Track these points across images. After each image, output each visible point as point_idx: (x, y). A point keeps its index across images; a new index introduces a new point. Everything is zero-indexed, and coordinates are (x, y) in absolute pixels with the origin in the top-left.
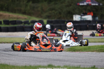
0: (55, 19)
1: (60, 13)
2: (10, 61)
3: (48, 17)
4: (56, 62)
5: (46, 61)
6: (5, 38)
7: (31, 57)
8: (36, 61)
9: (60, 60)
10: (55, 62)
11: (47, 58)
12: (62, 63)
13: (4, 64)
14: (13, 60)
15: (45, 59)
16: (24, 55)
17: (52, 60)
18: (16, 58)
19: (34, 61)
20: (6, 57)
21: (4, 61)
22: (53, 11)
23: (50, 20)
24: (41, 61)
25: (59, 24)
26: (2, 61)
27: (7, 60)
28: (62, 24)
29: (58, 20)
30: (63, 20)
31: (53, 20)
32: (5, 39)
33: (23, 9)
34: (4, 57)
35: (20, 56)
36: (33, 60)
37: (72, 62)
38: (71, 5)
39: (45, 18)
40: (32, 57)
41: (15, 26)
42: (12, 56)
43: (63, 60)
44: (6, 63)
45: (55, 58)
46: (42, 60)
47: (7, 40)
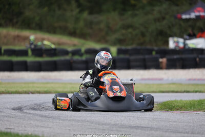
0: (134, 46)
1: (143, 35)
2: (44, 129)
3: (120, 41)
4: (135, 130)
5: (114, 129)
6: (33, 83)
7: (85, 121)
8: (95, 129)
9: (142, 127)
10: (132, 130)
11: (117, 123)
12: (147, 132)
13: (31, 134)
14: (50, 128)
15: (114, 125)
16: (71, 116)
17: (126, 127)
18: (57, 122)
19: (91, 129)
20: (37, 120)
21: (33, 129)
22: (130, 30)
23: (123, 47)
24: (104, 130)
25: (141, 57)
26: (29, 129)
27: (38, 126)
28: (147, 57)
29: (139, 47)
30: (149, 47)
31: (129, 47)
32: (35, 85)
33: (70, 26)
34: (32, 122)
35: (63, 120)
36: (89, 127)
37: (166, 132)
38: (164, 18)
39: (114, 44)
40: (88, 121)
41: (55, 59)
42: (48, 118)
43: (148, 127)
44: (36, 133)
45: (132, 124)
46: (108, 127)
47: (38, 87)
